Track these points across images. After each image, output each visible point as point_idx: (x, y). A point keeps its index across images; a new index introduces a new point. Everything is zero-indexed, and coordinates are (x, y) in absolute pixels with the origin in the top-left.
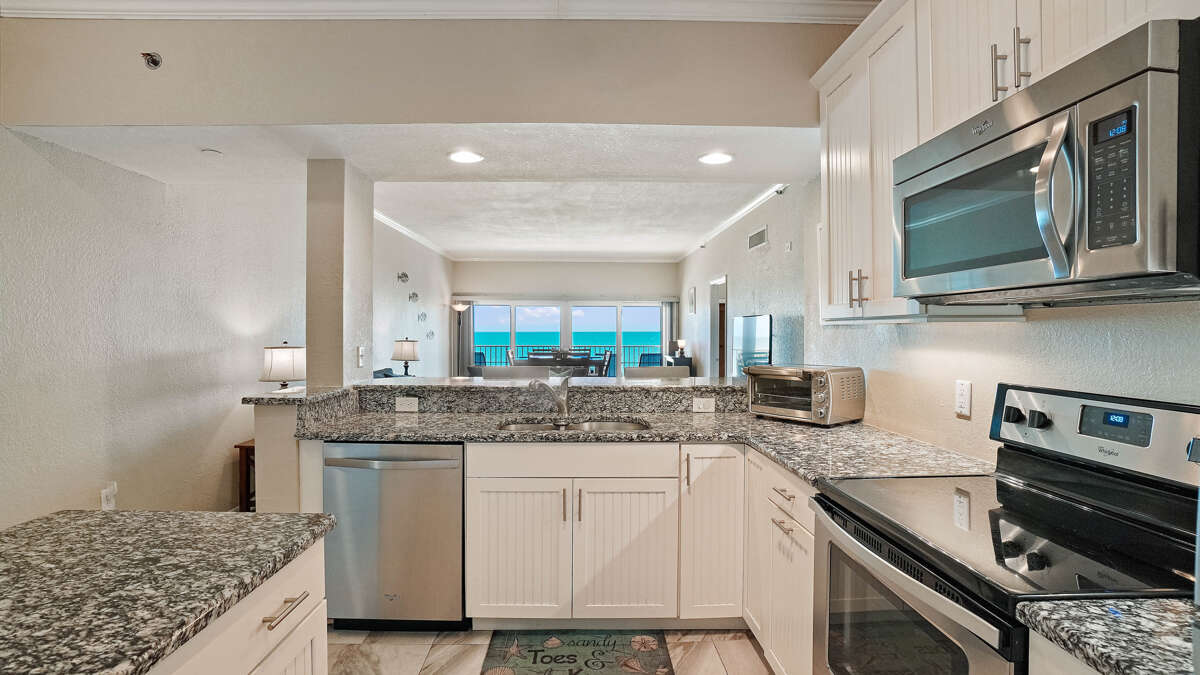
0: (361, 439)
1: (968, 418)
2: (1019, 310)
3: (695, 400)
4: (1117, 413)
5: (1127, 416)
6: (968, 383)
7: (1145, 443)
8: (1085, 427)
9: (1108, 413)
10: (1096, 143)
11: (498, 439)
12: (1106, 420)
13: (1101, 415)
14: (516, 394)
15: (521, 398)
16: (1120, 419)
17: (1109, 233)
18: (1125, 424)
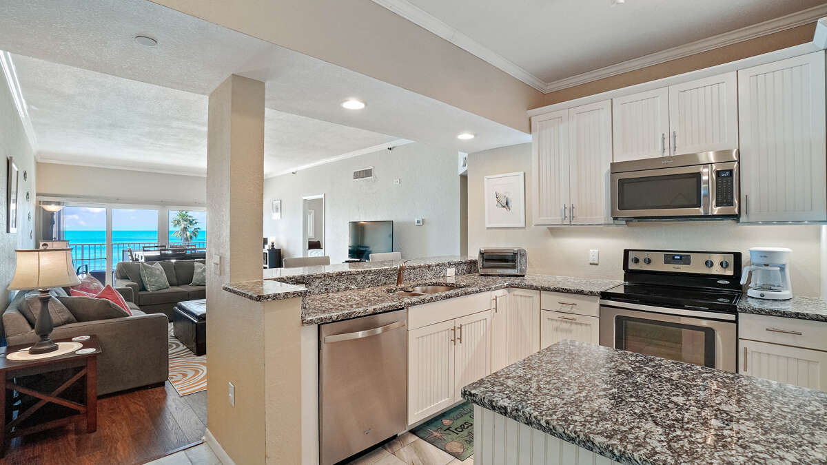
0: (353, 316)
1: (597, 264)
2: (624, 222)
3: (448, 269)
4: (678, 255)
5: (681, 256)
6: (596, 251)
7: (689, 264)
8: (666, 262)
9: (674, 256)
10: (719, 176)
11: (426, 301)
12: (674, 258)
13: (670, 257)
14: (366, 275)
15: (369, 277)
16: (679, 258)
17: (723, 203)
18: (681, 259)
